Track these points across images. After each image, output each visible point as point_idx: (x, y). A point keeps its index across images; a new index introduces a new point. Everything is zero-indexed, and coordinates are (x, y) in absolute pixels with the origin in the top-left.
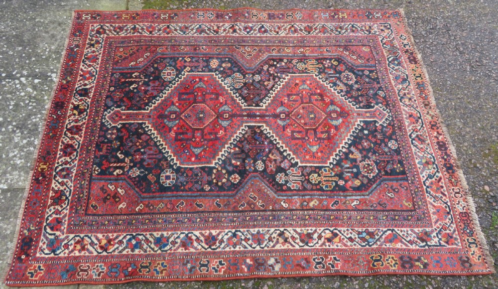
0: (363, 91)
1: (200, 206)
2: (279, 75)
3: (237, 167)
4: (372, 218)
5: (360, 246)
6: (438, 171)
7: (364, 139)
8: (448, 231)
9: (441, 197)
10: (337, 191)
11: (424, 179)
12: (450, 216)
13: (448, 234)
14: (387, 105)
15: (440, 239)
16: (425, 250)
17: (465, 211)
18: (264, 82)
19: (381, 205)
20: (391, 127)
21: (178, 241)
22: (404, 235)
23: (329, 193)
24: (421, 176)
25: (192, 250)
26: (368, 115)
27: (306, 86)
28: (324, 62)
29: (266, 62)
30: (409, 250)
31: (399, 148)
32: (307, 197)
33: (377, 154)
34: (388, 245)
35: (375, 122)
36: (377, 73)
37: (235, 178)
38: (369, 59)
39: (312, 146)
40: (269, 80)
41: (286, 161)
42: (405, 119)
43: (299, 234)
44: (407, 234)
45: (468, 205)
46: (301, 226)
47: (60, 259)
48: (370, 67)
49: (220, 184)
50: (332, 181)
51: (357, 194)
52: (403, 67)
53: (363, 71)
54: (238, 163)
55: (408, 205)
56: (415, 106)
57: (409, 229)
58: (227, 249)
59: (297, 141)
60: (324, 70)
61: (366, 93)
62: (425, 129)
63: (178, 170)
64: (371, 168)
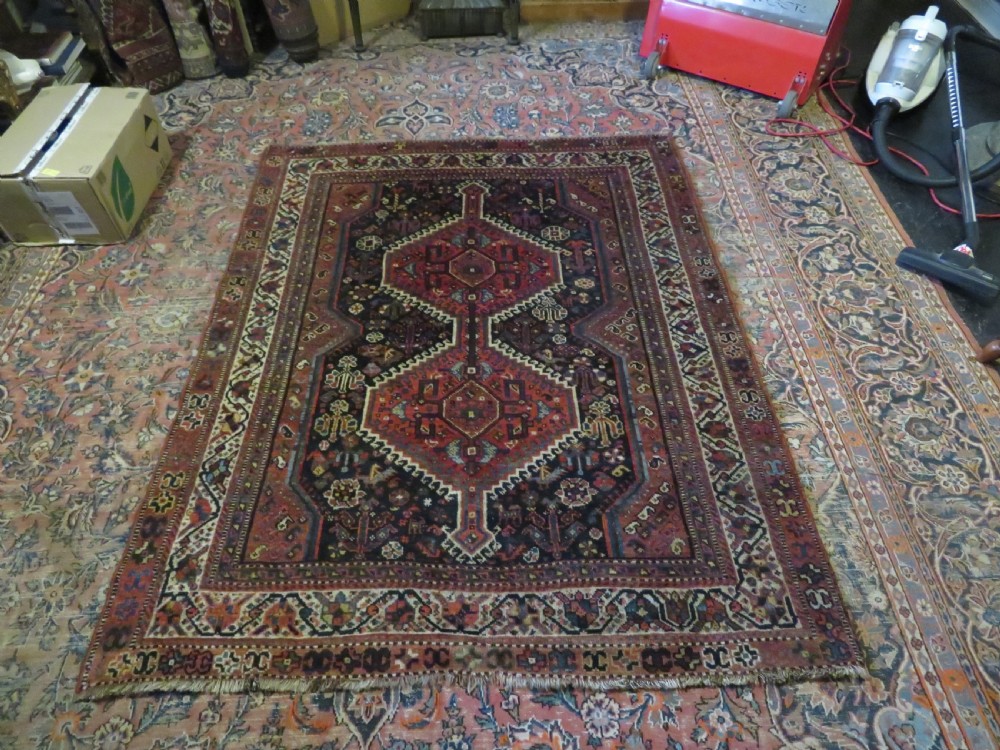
0: (537, 518)
1: (322, 274)
2: (572, 372)
3: (377, 309)
4: (248, 485)
5: (205, 459)
6: (314, 632)
7: (411, 498)
8: (183, 616)
9: (256, 624)
10: (310, 437)
11: (303, 597)
12: (211, 631)
13: (178, 616)
14: (496, 561)
15: (174, 598)
16: (163, 563)
17: (214, 667)
18: (551, 349)
19: (267, 504)
20: (438, 555)
21: (279, 258)
22: (202, 532)
23: (310, 425)
24: (310, 593)
25: (263, 271)
26: (472, 515)
27: (544, 412)
28: (616, 451)
29: (601, 352)
30: (173, 535)
31: (383, 560)
32: (307, 395)
33: (373, 514)
34: (193, 503)
35: (453, 526)
36: (596, 557)
37: (357, 308)
38: (639, 545)
39: (404, 408)
40: (554, 356)
41: (379, 370)
42: (458, 593)
43: (250, 381)
44: (202, 539)
45: (223, 677)
46: (263, 382)
47: (284, 174)
48: (616, 546)
49: (351, 293)
50: (330, 431)
51: (297, 468)
52: (626, 627)
53: (599, 526)
54: (382, 312)
55: (256, 553)
56: (498, 628)
57: (210, 543)
58: (253, 302)
59: (416, 388)
60: (595, 449)
61: (531, 522)
62: (428, 632)
63: (380, 251)
64: (346, 498)
